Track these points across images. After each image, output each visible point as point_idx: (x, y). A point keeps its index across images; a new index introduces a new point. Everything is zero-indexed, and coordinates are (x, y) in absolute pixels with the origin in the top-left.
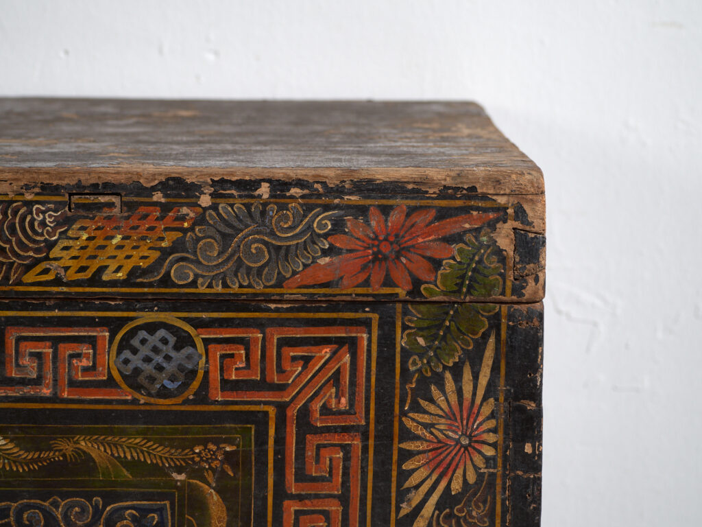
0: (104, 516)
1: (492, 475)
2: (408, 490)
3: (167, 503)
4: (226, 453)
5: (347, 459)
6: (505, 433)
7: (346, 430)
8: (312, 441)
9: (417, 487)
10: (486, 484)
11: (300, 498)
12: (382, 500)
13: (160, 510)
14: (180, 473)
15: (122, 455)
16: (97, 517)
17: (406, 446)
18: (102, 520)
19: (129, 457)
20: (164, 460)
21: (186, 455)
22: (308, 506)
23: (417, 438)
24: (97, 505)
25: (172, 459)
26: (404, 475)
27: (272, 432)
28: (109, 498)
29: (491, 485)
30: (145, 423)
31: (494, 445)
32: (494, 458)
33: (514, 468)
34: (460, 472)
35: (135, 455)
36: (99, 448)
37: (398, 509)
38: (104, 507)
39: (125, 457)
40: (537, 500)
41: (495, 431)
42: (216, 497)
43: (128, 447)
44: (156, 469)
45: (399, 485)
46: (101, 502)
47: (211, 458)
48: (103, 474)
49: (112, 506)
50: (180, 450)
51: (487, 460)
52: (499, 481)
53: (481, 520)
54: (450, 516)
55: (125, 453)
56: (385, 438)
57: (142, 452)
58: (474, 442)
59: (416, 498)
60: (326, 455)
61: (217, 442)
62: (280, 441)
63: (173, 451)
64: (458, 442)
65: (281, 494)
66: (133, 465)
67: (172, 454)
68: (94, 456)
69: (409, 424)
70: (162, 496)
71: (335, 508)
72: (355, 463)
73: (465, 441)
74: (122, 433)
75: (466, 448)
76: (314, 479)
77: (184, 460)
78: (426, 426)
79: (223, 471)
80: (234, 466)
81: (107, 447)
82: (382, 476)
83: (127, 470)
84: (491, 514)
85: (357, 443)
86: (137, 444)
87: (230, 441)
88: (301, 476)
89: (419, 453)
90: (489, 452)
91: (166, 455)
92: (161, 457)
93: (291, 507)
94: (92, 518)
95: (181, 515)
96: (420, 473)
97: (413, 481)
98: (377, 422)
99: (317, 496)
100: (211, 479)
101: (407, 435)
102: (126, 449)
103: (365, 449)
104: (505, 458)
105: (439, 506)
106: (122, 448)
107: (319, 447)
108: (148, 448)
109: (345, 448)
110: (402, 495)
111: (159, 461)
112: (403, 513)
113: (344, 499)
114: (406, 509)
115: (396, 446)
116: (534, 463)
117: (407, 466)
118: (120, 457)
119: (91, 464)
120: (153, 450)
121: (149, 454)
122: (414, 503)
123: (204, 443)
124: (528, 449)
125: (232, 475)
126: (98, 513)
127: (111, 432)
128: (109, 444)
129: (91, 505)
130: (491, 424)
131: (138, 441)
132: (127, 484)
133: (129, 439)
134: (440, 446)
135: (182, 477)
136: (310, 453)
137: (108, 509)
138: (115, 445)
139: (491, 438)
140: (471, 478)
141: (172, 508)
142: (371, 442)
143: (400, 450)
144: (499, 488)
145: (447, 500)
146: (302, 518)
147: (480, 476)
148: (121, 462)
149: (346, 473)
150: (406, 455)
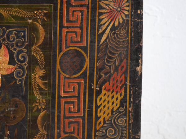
0: (6, 33)
1: (128, 20)
2: (101, 25)
3: (26, 29)
4: (44, 13)
5: (82, 15)
6: (132, 7)
7: (82, 6)
8: (71, 9)
9: (104, 24)
10: (126, 23)
11: (68, 27)
12: (93, 28)
13: (24, 31)
14: (30, 19)
15: (12, 14)
16: (4, 34)
17: (100, 11)
18: (6, 35)
19: (14, 15)
20: (25, 16)
21: (32, 14)
22: (70, 30)
23: (104, 8)
24: (4, 30)
25: (27, 15)
26: (100, 20)
27: (59, 7)
28: (8, 27)
29: (127, 23)
30: (19, 4)
31: (128, 11)
32: (128, 15)
33: (134, 18)
34: (117, 19)
35: (16, 14)
36: (5, 12)
37: (98, 31)
38: (6, 30)
39: (13, 14)
40: (142, 28)
41: (128, 6)
42: (41, 27)
43: (14, 11)
44: (23, 18)
45: (99, 23)
46: (5, 29)
47: (40, 15)
48: (6, 20)
49: (9, 30)
50: (30, 12)
51: (126, 15)
52: (130, 22)
53: (124, 34)
54: (114, 33)
55: (13, 13)
56: (94, 9)
57: (18, 13)
58: (122, 10)
59: (104, 27)
60: (76, 13)
61: (41, 10)
62: (61, 9)
63: (28, 13)
64: (117, 10)
65: (62, 26)
66: (15, 17)
67: (27, 14)
68: (3, 14)
69: (102, 4)
70: (24, 27)
71: (78, 31)
72: (85, 17)
73: (119, 10)
74: (12, 7)
75: (119, 12)
76: (72, 22)
77: (31, 15)
78: (107, 5)
79: (43, 19)
80: (47, 17)
81: (7, 11)
82: (93, 21)
83: (13, 19)
84: (127, 33)
85: (85, 10)
86: (17, 10)
87: (46, 10)
88: (68, 21)
89: (105, 13)
90: (127, 13)
91: (26, 14)
92: (24, 15)
93: (65, 31)
94: (3, 34)
95: (30, 33)
96: (105, 19)
97: (103, 22)
98: (92, 3)
99: (73, 27)
100: (40, 21)
101: (101, 8)
102: (13, 12)
103: (88, 12)
104: (132, 15)
105: (111, 30)
106: (12, 11)
107: (73, 11)
108: (20, 11)
109: (82, 12)
110: (100, 26)
111: (24, 16)
112: (100, 32)
113: (81, 28)
114: (100, 31)
115: (97, 11)
116: (140, 17)
117: (101, 17)
118: (11, 14)
119: (2, 17)
120: (22, 12)
121: (20, 13)
122: (103, 29)
123: (38, 10)
124: (139, 12)
125: (46, 20)
126: (4, 32)
127: (8, 6)
128: (8, 10)
129: (2, 30)
130: (127, 4)
131: (17, 9)
132: (13, 23)
133: (14, 9)
134: (111, 11)
135: (31, 21)
136: (71, 13)
137: (7, 31)
138: (10, 11)
139: (127, 8)
140: (121, 21)
141: (28, 31)
142: (90, 10)
143: (99, 12)
144: (130, 24)
145: (114, 28)
146: (68, 34)
147: (124, 20)
148: (11, 16)
149: (82, 20)
150: (101, 14)
